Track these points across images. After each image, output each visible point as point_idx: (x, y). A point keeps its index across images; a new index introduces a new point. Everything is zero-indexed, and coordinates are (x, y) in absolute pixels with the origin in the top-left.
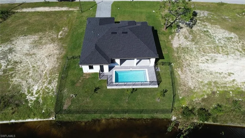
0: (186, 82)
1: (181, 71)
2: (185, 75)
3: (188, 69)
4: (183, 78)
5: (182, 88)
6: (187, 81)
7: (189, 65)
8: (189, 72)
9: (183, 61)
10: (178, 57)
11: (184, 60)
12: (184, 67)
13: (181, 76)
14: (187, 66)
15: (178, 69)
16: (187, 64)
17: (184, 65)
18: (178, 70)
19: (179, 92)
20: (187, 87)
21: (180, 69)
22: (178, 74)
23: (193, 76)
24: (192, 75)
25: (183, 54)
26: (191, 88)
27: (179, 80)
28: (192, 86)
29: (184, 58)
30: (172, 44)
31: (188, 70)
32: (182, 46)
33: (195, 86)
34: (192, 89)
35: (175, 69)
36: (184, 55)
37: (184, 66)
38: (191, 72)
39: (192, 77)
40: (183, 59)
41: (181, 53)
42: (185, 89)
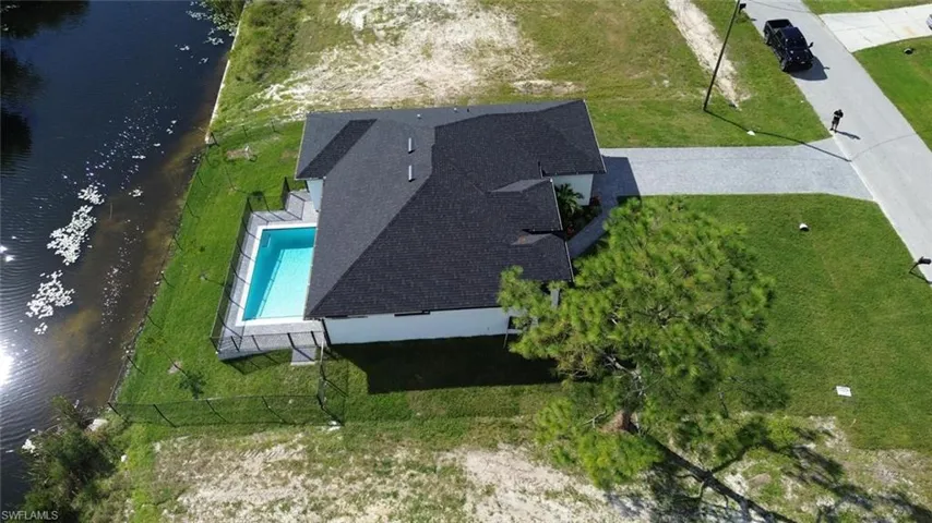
0: (221, 475)
1: (283, 463)
2: (258, 477)
3: (290, 498)
4: (245, 464)
5: (196, 454)
6: (224, 478)
7: (317, 509)
8: (272, 498)
9: (351, 480)
10: (388, 464)
11: (358, 486)
12: (309, 482)
13: (260, 458)
14: (315, 494)
15: (300, 447)
16: (326, 498)
17: (327, 482)
18: (294, 447)
19: (179, 439)
20: (192, 475)
21: (296, 458)
22: (268, 445)
23: (242, 513)
24: (251, 508)
25: (403, 493)
26: (183, 492)
27: (238, 442)
28: (192, 500)
29: (373, 493)
30: (493, 447)
31: (284, 492)
32: (470, 498)
33: (190, 515)
34: (179, 499)
35: (300, 435)
36: (395, 495)
37: (317, 481)
38: (271, 506)
39: (238, 505)
40: (369, 486)
41: (416, 485)
42: (187, 465)
